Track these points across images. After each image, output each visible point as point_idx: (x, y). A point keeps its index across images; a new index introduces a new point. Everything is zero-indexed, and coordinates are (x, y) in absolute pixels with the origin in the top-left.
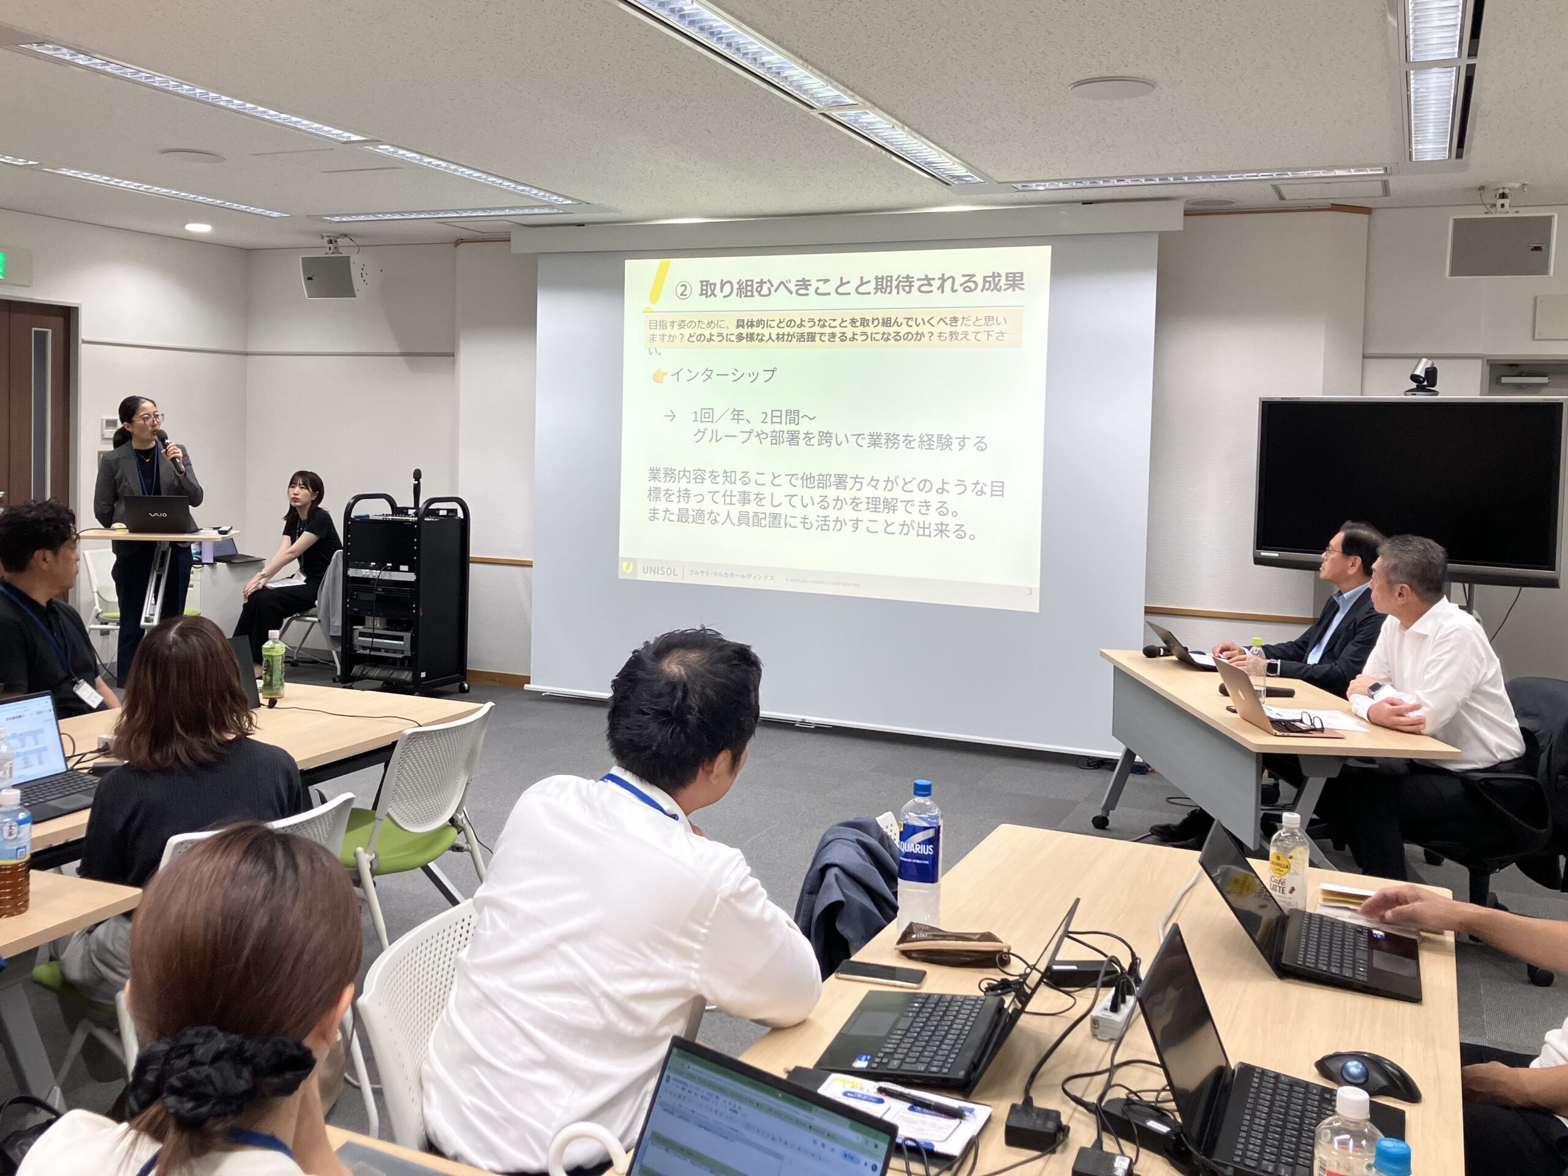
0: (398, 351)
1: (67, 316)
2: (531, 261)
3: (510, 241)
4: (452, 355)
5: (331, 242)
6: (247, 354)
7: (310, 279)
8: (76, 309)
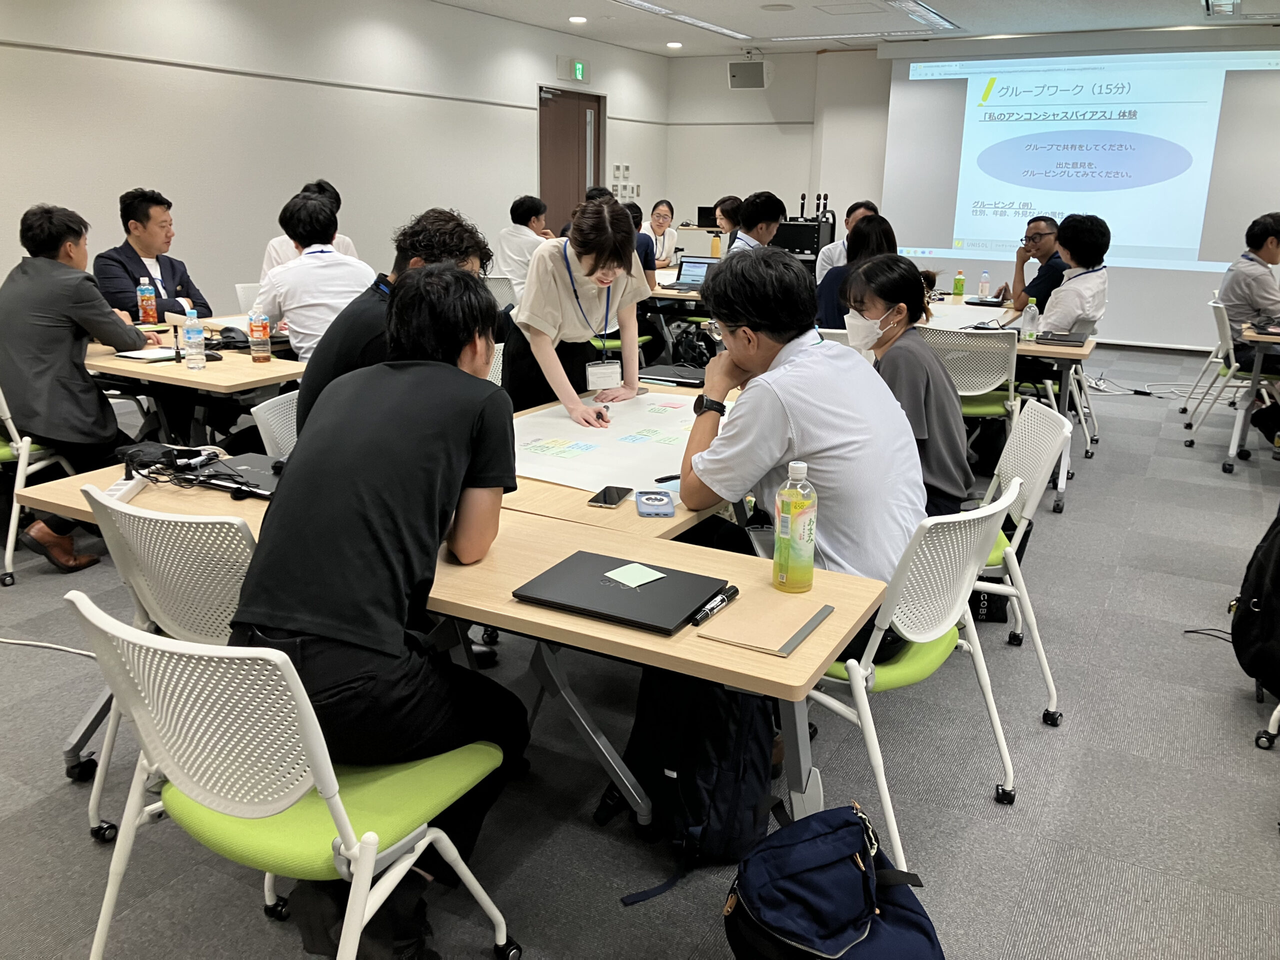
0: (773, 121)
1: (599, 101)
2: (889, 62)
3: (876, 49)
4: (812, 123)
5: (748, 53)
6: (668, 125)
7: (734, 76)
8: (605, 98)
